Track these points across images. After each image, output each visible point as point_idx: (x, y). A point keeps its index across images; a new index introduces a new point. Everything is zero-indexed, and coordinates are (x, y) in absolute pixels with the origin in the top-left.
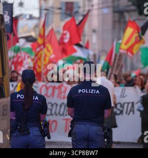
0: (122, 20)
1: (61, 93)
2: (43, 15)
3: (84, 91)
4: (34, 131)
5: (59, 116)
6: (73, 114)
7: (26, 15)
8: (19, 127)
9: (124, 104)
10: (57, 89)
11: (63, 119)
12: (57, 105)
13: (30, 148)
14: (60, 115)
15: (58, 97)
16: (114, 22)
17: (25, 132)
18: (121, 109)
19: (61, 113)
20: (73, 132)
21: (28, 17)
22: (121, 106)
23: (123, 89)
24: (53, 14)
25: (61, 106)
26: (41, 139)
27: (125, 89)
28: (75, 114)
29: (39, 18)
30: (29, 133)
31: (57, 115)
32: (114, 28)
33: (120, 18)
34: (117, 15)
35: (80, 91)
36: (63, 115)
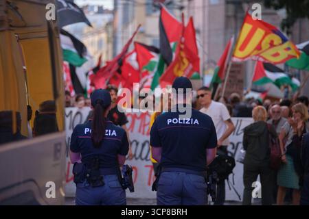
0: (239, 15)
1: (145, 125)
2: (120, 7)
3: (175, 121)
4: (111, 181)
5: (139, 160)
6: (160, 157)
7: (93, 7)
8: (88, 175)
9: (238, 144)
10: (138, 118)
11: (147, 166)
12: (137, 144)
13: (103, 204)
14: (142, 159)
15: (140, 131)
16: (227, 17)
17: (96, 182)
18: (233, 151)
19: (144, 156)
20: (159, 183)
21: (96, 9)
22: (233, 148)
23: (238, 121)
24: (134, 5)
25: (143, 145)
26: (120, 192)
27: (241, 121)
28: (162, 156)
29: (114, 12)
30: (104, 184)
31: (136, 159)
32: (227, 26)
33: (236, 12)
34: (231, 7)
35: (169, 121)
36: (146, 158)
